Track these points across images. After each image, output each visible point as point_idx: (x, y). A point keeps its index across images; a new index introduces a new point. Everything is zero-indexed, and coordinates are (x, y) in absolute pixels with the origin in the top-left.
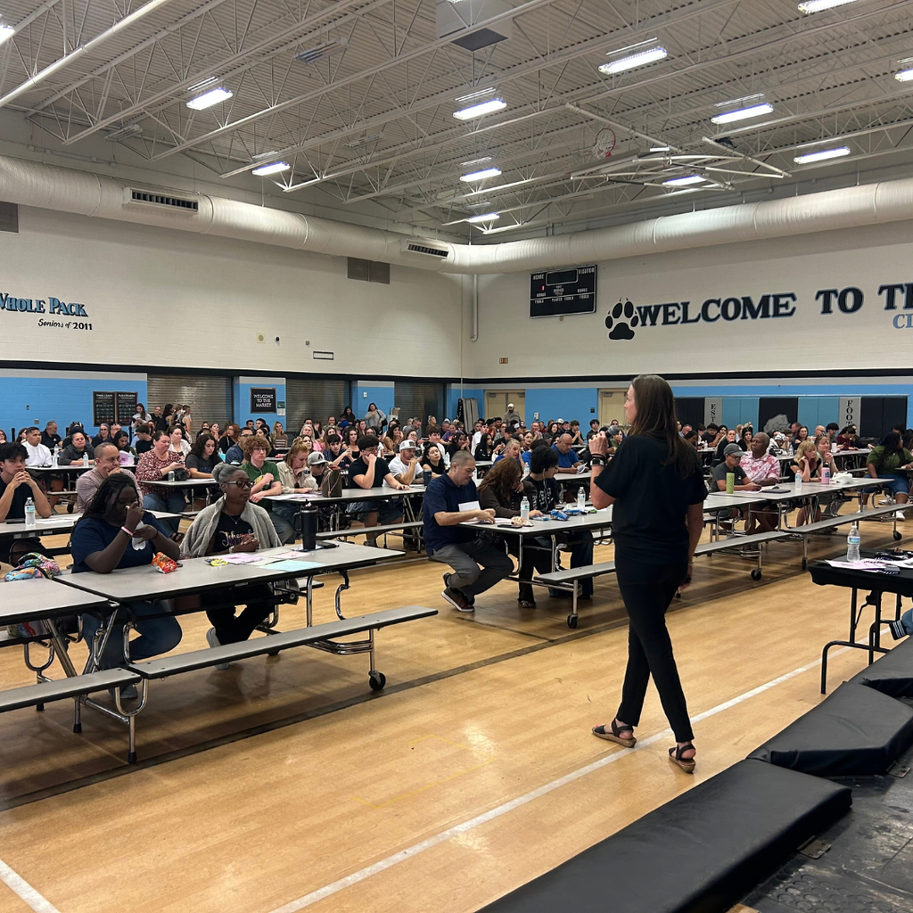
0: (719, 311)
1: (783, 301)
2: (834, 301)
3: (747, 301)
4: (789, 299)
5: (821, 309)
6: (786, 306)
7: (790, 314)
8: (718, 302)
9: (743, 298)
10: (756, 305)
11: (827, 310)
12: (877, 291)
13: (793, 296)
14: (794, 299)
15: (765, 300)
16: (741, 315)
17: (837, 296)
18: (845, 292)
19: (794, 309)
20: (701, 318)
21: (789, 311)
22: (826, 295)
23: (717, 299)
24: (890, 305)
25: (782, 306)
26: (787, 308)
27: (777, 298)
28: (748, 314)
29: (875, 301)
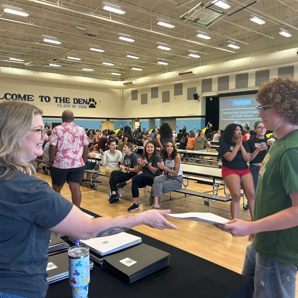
0: (10, 97)
1: (30, 97)
2: (44, 99)
3: (20, 96)
4: (32, 97)
5: (40, 100)
6: (31, 98)
7: (32, 101)
8: (10, 94)
9: (18, 94)
10: (22, 97)
11: (42, 101)
12: (53, 98)
13: (33, 96)
14: (33, 97)
15: (25, 96)
16: (18, 99)
17: (44, 97)
18: (46, 97)
19: (33, 99)
20: (4, 98)
21: (32, 100)
22: (42, 97)
23: (10, 93)
24: (56, 102)
25: (30, 98)
26: (31, 99)
27: (28, 96)
28: (20, 99)
29: (53, 100)
